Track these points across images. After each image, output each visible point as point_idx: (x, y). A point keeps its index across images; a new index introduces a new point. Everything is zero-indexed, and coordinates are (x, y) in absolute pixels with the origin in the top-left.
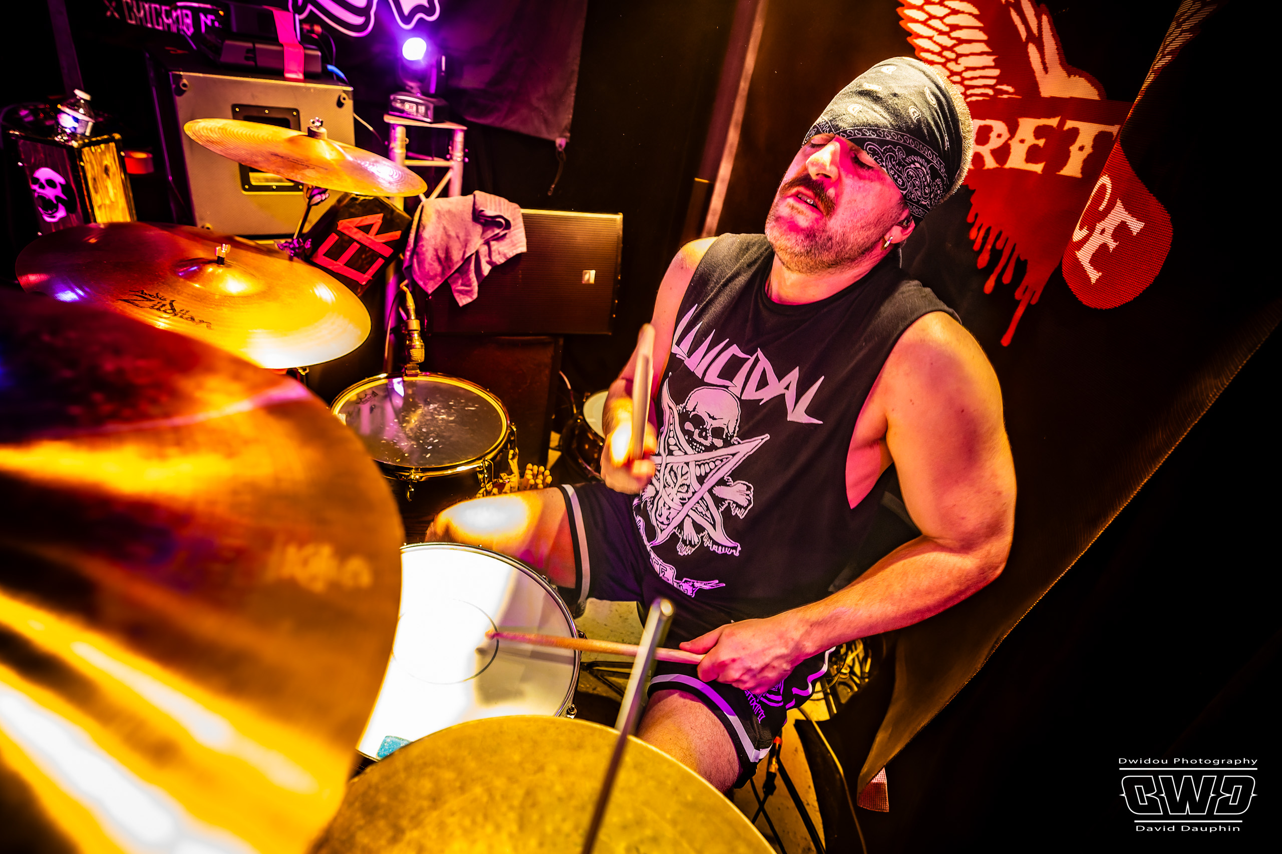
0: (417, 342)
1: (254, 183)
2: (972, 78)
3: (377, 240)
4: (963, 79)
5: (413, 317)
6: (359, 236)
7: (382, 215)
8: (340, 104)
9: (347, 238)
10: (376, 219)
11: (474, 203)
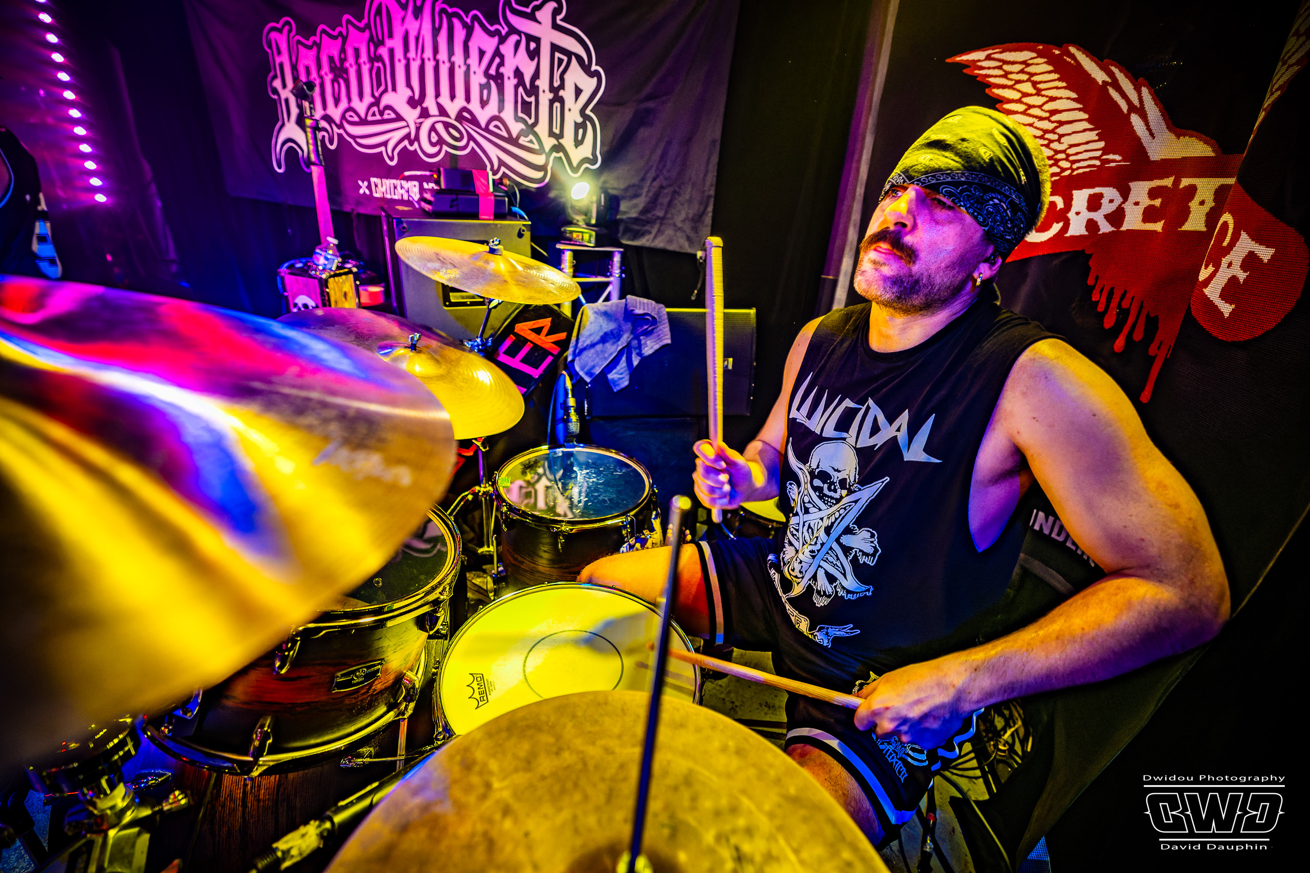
0: (574, 417)
1: (453, 300)
2: (1077, 154)
3: (546, 341)
4: (1068, 155)
5: (570, 396)
6: (532, 337)
7: (550, 319)
8: (520, 235)
9: (522, 339)
10: (546, 322)
11: (626, 305)
